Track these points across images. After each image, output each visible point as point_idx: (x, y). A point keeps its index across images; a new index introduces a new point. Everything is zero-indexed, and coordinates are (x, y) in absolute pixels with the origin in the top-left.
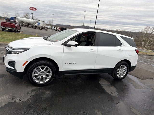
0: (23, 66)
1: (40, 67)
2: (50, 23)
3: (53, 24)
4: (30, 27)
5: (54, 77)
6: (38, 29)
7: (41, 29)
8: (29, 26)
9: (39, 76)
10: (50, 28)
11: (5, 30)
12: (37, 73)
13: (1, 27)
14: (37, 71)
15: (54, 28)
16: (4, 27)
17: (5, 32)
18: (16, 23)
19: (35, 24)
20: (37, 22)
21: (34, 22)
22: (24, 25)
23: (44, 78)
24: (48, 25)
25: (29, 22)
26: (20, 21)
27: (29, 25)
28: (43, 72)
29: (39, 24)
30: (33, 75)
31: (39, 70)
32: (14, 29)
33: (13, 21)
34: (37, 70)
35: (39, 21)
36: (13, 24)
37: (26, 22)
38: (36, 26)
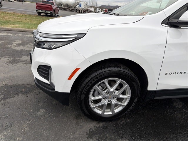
0: (70, 78)
1: (106, 81)
2: (93, 4)
3: (97, 6)
4: (70, 11)
5: (134, 104)
6: (79, 12)
7: (82, 12)
8: (68, 9)
9: (103, 99)
10: (94, 10)
11: (41, 14)
12: (99, 94)
13: (37, 11)
14: (99, 89)
15: (99, 10)
16: (40, 11)
17: (41, 17)
18: (53, 4)
19: (76, 6)
20: (78, 3)
21: (74, 4)
22: (63, 8)
23: (114, 104)
24: (91, 7)
25: (69, 4)
26: (58, 3)
27: (68, 7)
28: (113, 92)
29: (80, 5)
30: (92, 98)
31: (103, 87)
32: (52, 12)
33: (50, 1)
34: (100, 87)
35: (80, 2)
36: (50, 6)
37: (65, 4)
38: (77, 8)
